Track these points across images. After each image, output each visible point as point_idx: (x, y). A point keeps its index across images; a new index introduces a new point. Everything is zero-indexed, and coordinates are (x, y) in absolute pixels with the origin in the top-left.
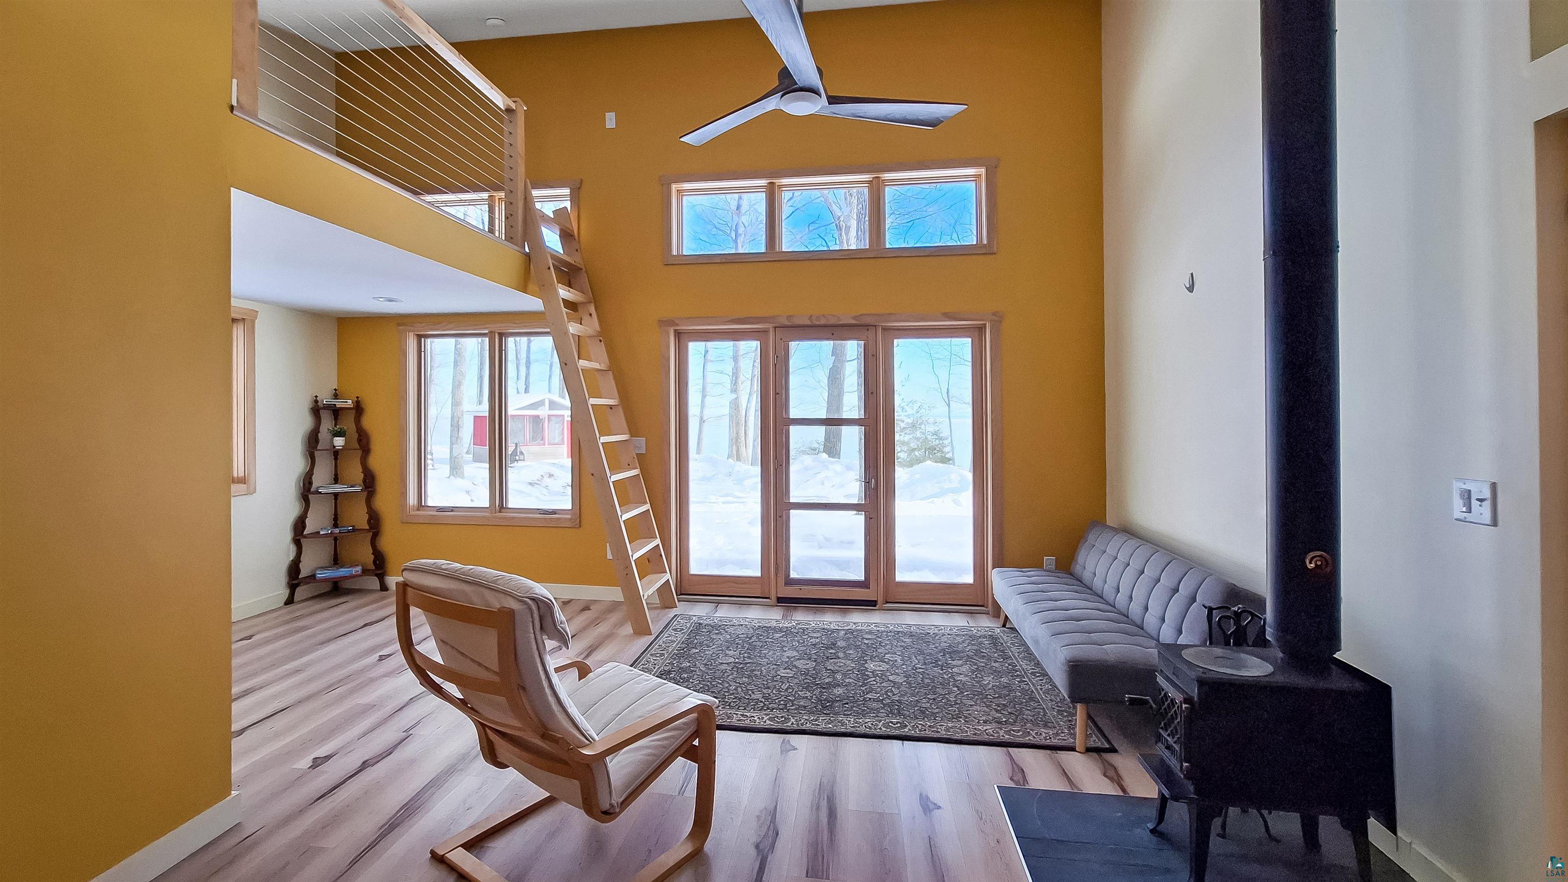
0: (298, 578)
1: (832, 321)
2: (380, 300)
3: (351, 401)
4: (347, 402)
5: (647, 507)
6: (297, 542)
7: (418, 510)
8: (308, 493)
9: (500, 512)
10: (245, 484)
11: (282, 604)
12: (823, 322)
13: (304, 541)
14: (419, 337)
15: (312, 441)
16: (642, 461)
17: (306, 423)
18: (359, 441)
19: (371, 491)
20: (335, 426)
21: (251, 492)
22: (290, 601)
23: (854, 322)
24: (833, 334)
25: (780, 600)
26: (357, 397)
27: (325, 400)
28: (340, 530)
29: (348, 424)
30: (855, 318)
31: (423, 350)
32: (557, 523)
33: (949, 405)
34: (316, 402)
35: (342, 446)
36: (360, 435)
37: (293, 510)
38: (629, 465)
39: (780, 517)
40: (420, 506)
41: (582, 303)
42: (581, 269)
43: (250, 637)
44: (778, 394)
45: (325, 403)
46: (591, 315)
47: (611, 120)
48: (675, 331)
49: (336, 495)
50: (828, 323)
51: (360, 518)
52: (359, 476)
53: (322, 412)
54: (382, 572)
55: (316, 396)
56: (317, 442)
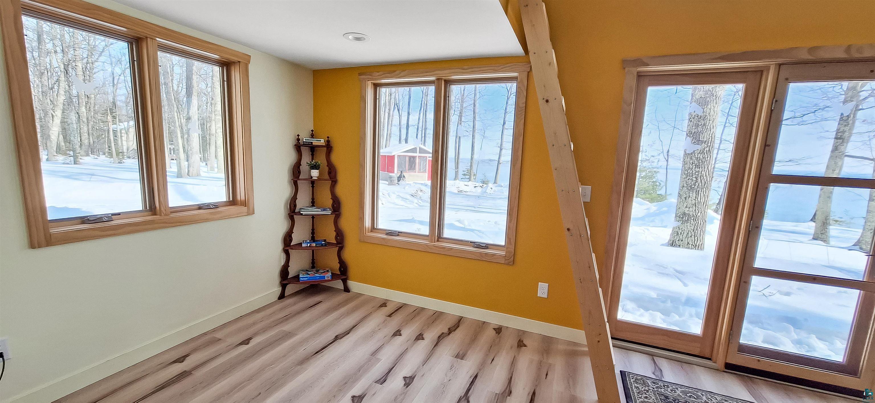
0: (287, 279)
2: (350, 37)
3: (323, 140)
4: (321, 141)
6: (286, 251)
7: (371, 231)
8: (293, 214)
9: (438, 241)
10: (246, 206)
11: (276, 299)
14: (376, 86)
15: (296, 172)
16: (588, 210)
17: (291, 157)
18: (330, 173)
19: (338, 214)
20: (312, 159)
21: (251, 212)
22: (282, 296)
25: (729, 367)
26: (328, 138)
27: (304, 139)
28: (316, 244)
29: (321, 159)
31: (378, 98)
32: (491, 258)
33: (667, 161)
34: (298, 140)
35: (317, 177)
36: (330, 169)
40: (373, 229)
43: (246, 342)
45: (304, 141)
49: (313, 217)
51: (331, 236)
52: (329, 202)
53: (303, 149)
54: (345, 277)
55: (298, 135)
56: (299, 172)
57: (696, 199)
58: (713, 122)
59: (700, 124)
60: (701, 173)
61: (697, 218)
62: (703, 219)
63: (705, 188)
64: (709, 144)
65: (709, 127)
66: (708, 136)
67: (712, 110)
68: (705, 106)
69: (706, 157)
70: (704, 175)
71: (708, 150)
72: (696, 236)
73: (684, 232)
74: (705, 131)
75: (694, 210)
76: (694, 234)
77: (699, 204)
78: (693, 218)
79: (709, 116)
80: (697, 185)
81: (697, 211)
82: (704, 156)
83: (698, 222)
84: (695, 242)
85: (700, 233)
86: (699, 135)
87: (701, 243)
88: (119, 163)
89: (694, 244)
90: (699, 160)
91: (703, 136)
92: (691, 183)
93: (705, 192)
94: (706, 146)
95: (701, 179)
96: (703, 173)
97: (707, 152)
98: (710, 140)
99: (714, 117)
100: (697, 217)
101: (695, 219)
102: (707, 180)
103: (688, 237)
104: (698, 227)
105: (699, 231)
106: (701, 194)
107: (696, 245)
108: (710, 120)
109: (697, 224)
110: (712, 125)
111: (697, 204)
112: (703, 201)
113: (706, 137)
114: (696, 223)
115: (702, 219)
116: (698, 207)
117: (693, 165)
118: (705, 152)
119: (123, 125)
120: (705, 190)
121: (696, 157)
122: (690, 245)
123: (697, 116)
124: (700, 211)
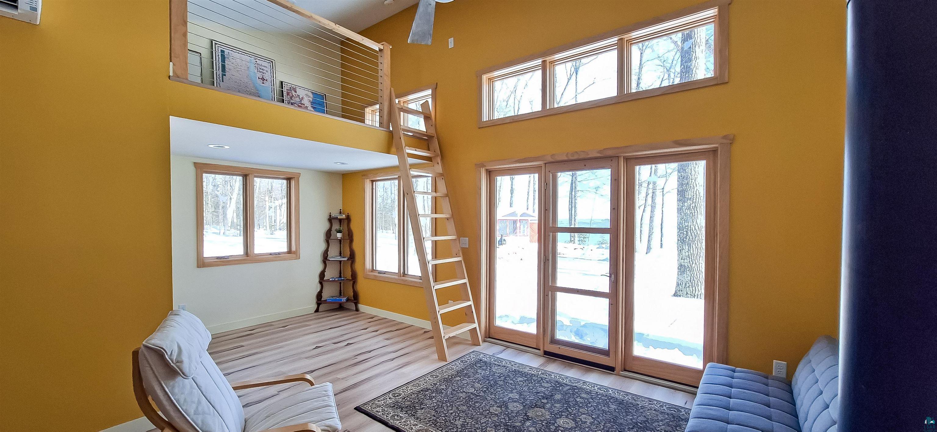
0: (321, 300)
1: (582, 156)
2: (338, 163)
3: (346, 215)
4: (342, 216)
5: (465, 281)
6: (321, 283)
7: (371, 272)
8: (325, 260)
9: (404, 276)
10: (295, 255)
11: (313, 312)
12: (575, 157)
13: (325, 284)
14: (373, 181)
15: (328, 235)
16: (465, 252)
17: (326, 226)
18: (349, 235)
19: (353, 260)
20: (338, 228)
21: (298, 257)
22: (317, 311)
23: (599, 155)
24: (585, 165)
25: (546, 353)
26: (348, 213)
28: (338, 279)
29: (344, 226)
30: (600, 152)
31: (373, 188)
34: (330, 216)
35: (341, 238)
36: (349, 232)
37: (320, 267)
38: (456, 254)
39: (547, 295)
40: (373, 270)
41: (433, 157)
42: (434, 137)
44: (547, 210)
45: (334, 216)
46: (438, 163)
47: (451, 43)
48: (487, 170)
49: (340, 262)
50: (580, 157)
51: (349, 275)
52: (349, 253)
53: (333, 221)
54: (356, 301)
55: (330, 213)
56: (331, 235)
57: (689, 251)
58: (695, 180)
59: (684, 183)
60: (690, 227)
61: (692, 269)
62: (699, 270)
63: (696, 240)
64: (695, 201)
65: (692, 186)
66: (692, 193)
67: (693, 170)
68: (687, 167)
69: (693, 212)
70: (694, 229)
71: (694, 206)
72: (693, 286)
73: (683, 283)
74: (689, 189)
75: (688, 262)
76: (691, 285)
77: (692, 256)
78: (688, 269)
79: (691, 176)
80: (688, 238)
81: (691, 263)
82: (691, 211)
83: (693, 272)
84: (693, 292)
85: (698, 283)
86: (684, 193)
87: (700, 293)
88: (271, 234)
89: (692, 294)
90: (687, 215)
91: (688, 193)
92: (683, 236)
93: (696, 245)
94: (692, 202)
95: (691, 233)
96: (692, 227)
97: (694, 208)
98: (695, 196)
99: (696, 176)
100: (692, 267)
101: (690, 269)
102: (697, 233)
103: (686, 287)
104: (695, 278)
105: (696, 281)
106: (692, 246)
107: (695, 295)
108: (692, 179)
109: (693, 275)
110: (695, 183)
111: (690, 256)
112: (696, 253)
113: (691, 194)
114: (691, 273)
115: (697, 270)
116: (692, 259)
117: (683, 220)
118: (691, 207)
119: (277, 203)
120: (696, 242)
121: (684, 213)
122: (689, 295)
123: (682, 176)
124: (694, 262)
